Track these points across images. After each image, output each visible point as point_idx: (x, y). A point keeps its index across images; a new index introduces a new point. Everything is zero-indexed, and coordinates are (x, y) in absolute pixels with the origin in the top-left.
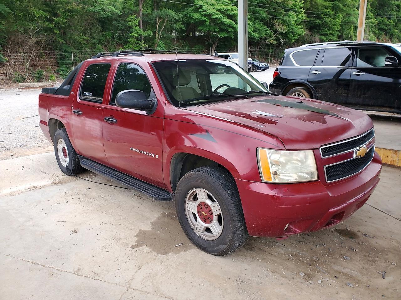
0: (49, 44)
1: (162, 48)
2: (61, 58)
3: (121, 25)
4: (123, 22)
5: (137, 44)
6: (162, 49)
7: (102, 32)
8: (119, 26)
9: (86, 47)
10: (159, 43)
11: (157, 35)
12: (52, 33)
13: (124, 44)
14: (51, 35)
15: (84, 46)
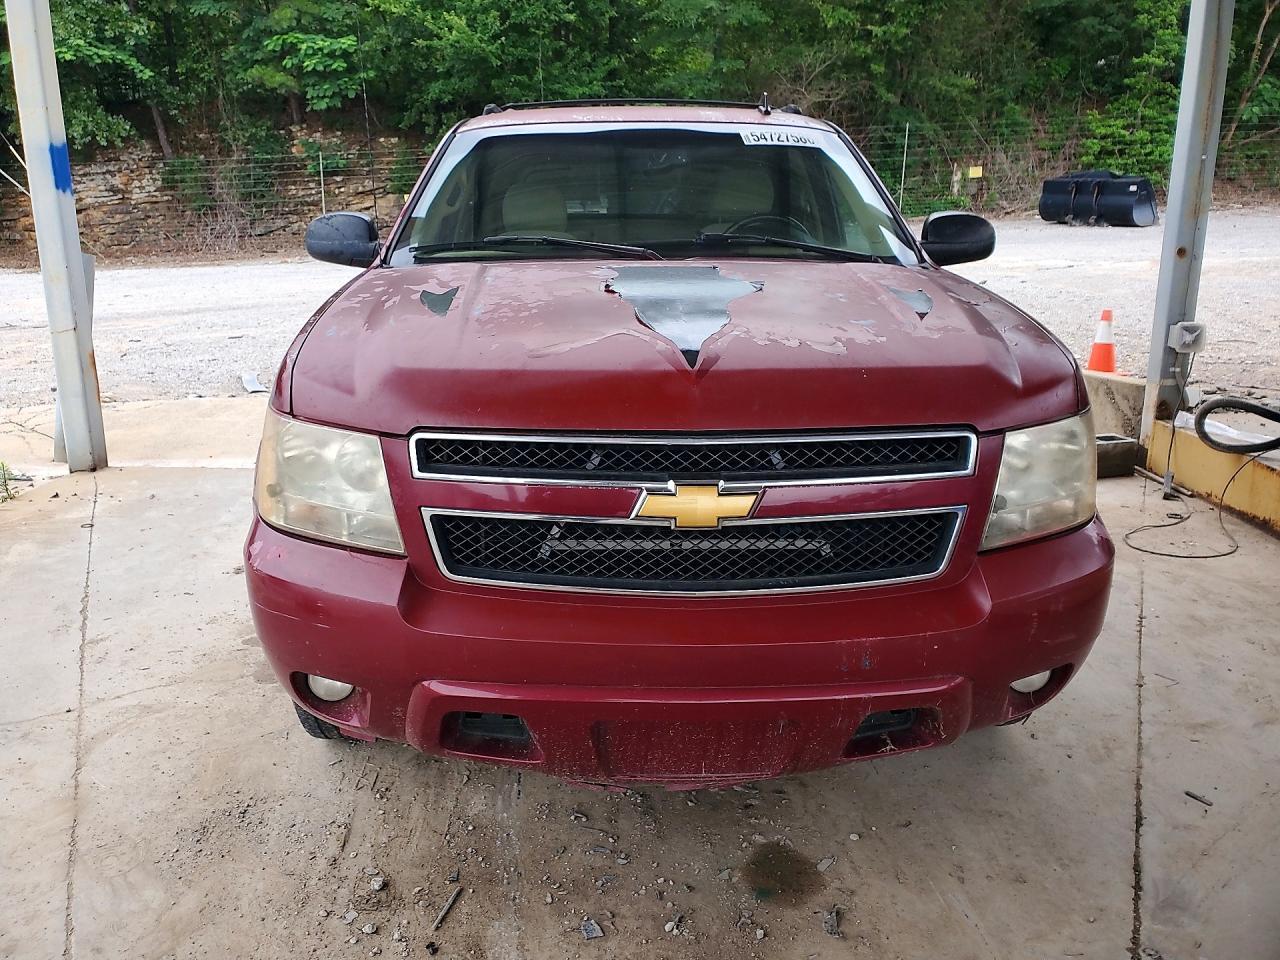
0: (852, 109)
1: (1270, 105)
2: (882, 147)
3: (1110, 29)
4: (1120, 18)
5: (1159, 93)
6: (1266, 108)
7: (1035, 59)
8: (1101, 34)
9: (968, 113)
10: (1261, 86)
11: (1255, 56)
12: (864, 75)
13: (1112, 98)
14: (862, 78)
15: (962, 110)
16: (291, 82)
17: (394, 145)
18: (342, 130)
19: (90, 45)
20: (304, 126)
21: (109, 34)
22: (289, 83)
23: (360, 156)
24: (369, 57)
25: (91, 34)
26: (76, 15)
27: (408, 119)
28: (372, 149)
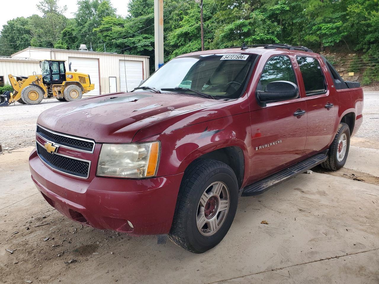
16: (318, 39)
17: (354, 56)
18: (336, 52)
19: (265, 35)
20: (324, 52)
21: (270, 31)
22: (317, 39)
23: (341, 60)
24: (346, 28)
25: (266, 32)
26: (263, 27)
27: (358, 47)
28: (345, 58)
